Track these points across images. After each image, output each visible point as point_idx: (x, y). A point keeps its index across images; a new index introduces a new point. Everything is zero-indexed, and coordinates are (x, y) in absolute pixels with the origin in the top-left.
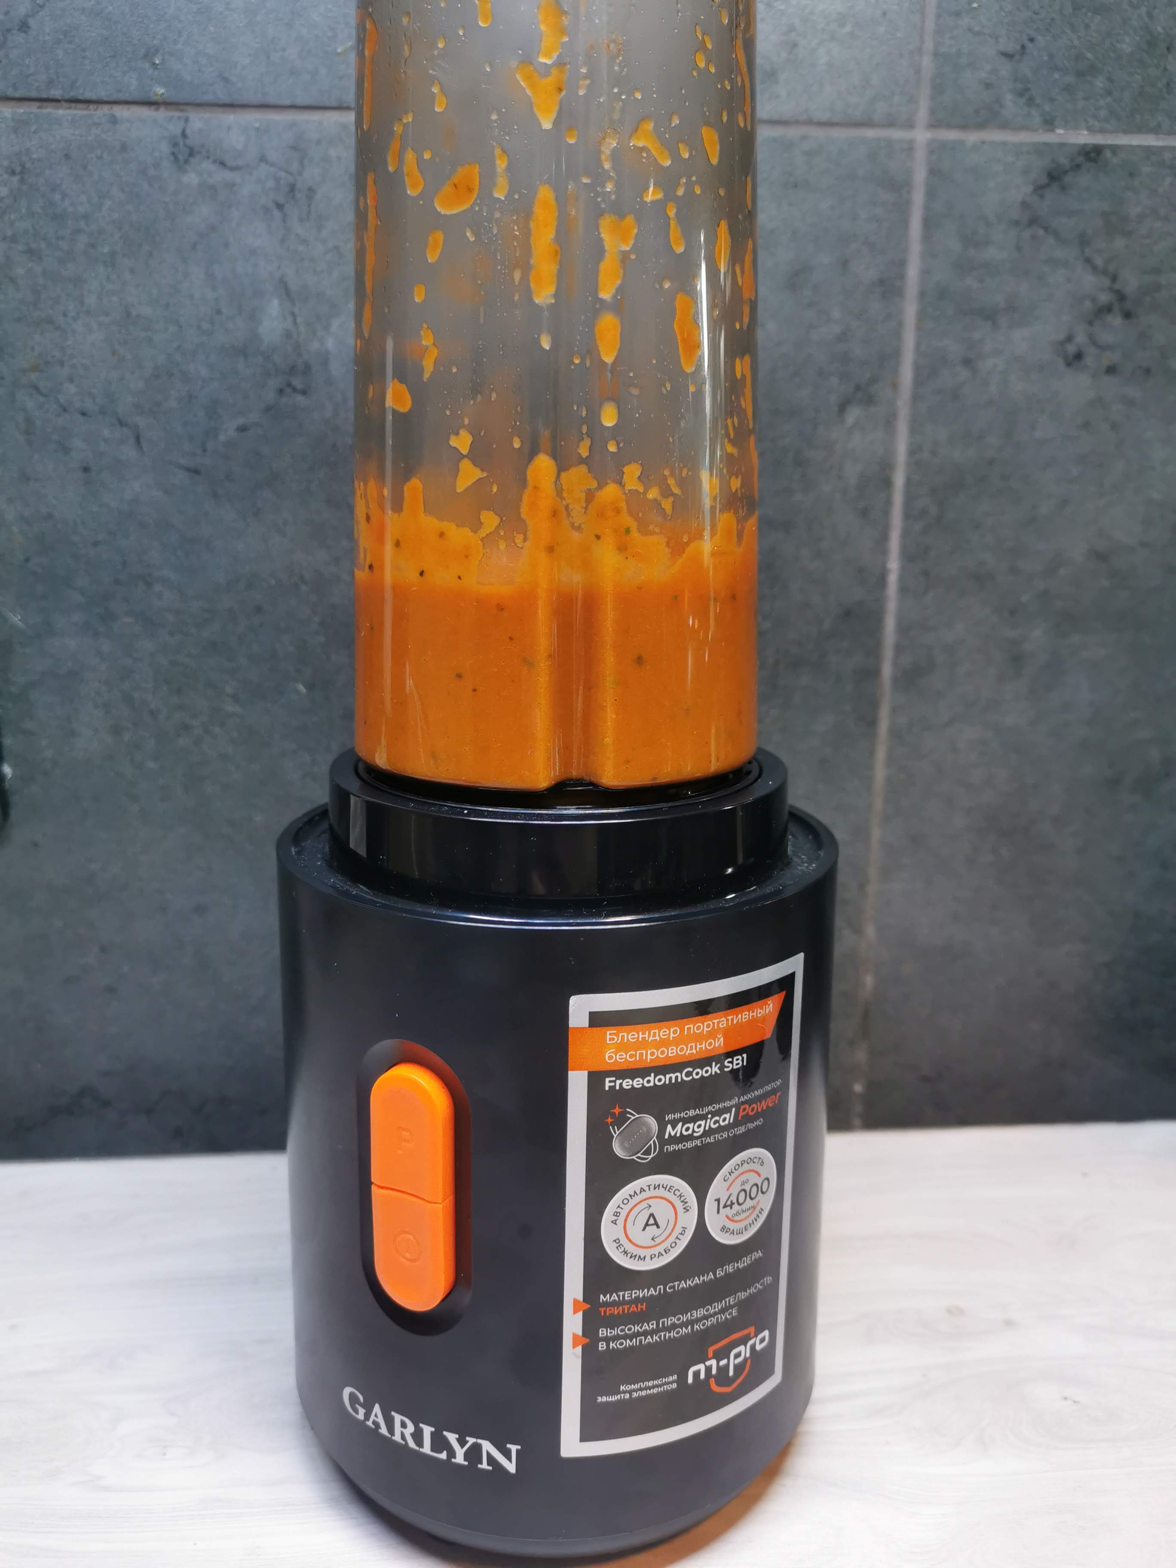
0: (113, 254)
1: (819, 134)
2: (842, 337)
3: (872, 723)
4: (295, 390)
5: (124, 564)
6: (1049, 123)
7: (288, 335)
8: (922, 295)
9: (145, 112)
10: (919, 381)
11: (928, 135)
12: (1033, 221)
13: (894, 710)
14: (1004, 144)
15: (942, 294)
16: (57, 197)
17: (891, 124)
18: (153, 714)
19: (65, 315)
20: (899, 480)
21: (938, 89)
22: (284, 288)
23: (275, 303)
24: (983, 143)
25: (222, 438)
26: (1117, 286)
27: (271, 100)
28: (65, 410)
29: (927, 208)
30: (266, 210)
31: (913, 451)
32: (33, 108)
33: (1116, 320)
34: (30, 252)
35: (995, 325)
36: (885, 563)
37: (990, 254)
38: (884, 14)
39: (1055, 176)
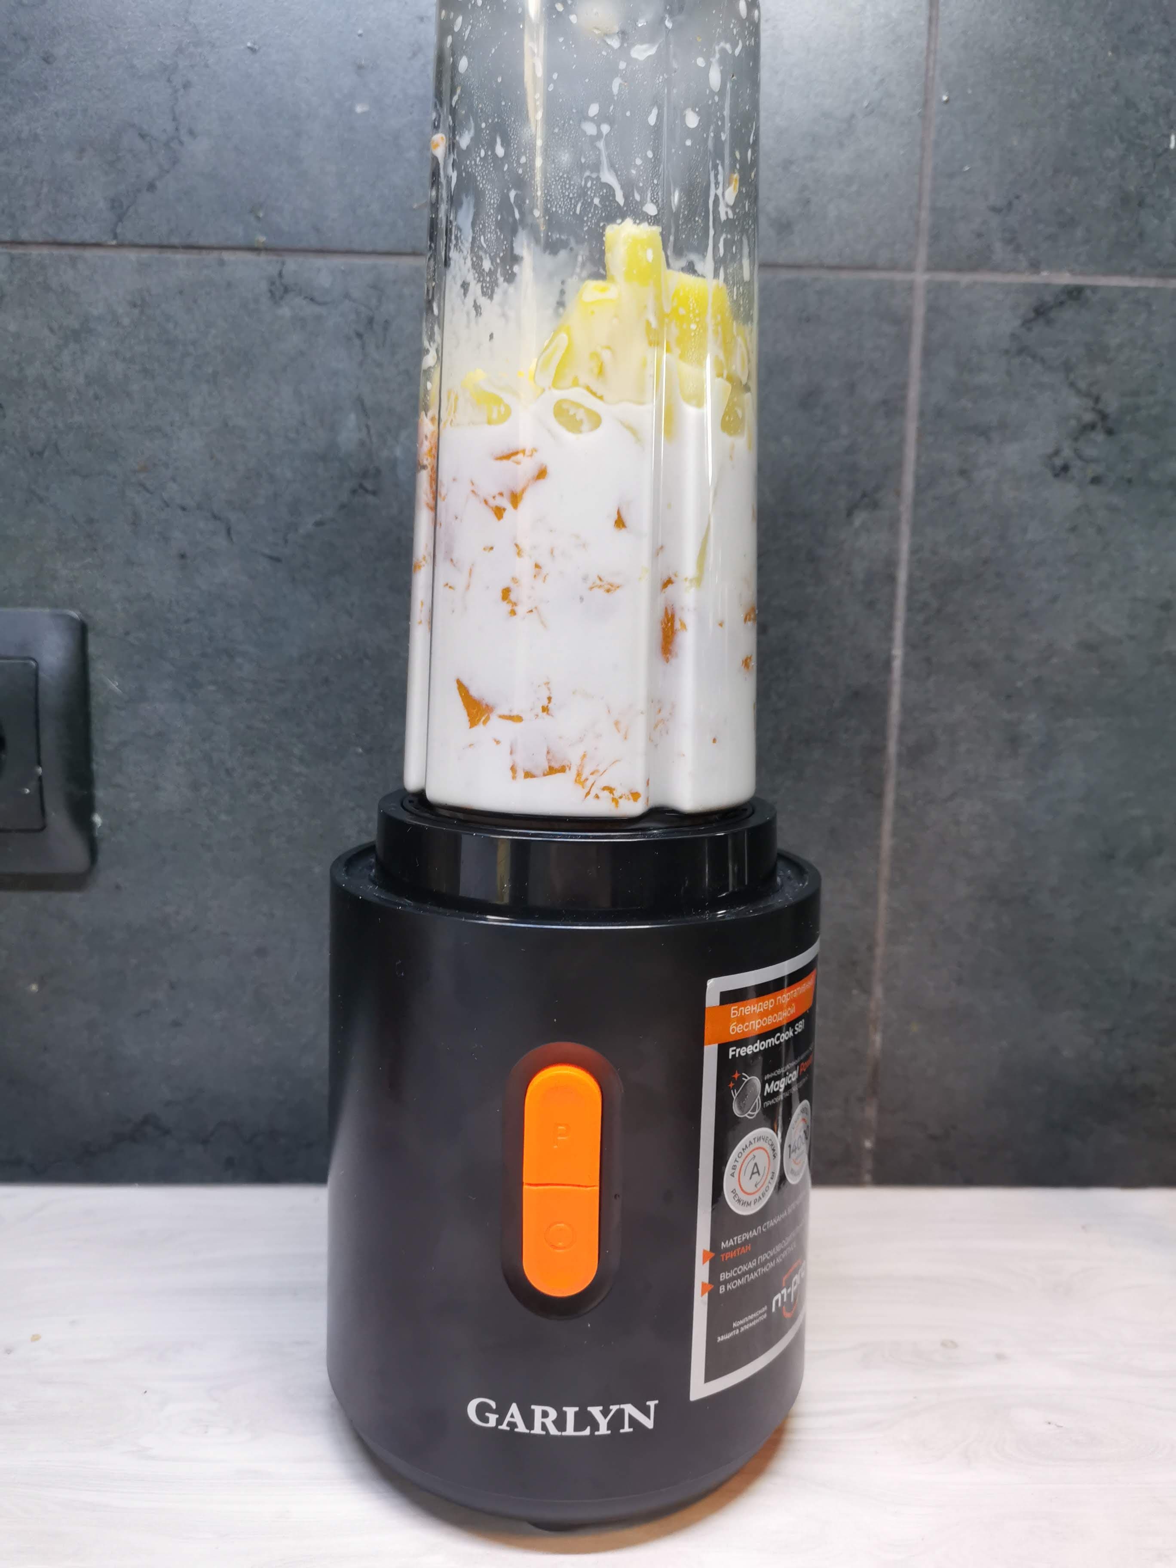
0: (215, 374)
1: (830, 276)
2: (850, 450)
3: (880, 797)
4: (366, 491)
5: (211, 639)
6: (1035, 266)
7: (362, 444)
8: (922, 414)
9: (249, 256)
10: (920, 489)
11: (926, 277)
12: (1021, 351)
13: (899, 784)
14: (994, 284)
15: (939, 413)
16: (170, 326)
17: (893, 267)
18: (228, 772)
19: (172, 424)
20: (902, 576)
21: (935, 237)
22: (360, 404)
23: (353, 416)
24: (975, 283)
25: (301, 531)
26: (1100, 406)
27: (356, 246)
28: (168, 506)
29: (926, 338)
30: (349, 339)
31: (915, 550)
32: (154, 253)
33: (1099, 437)
34: (145, 371)
35: (989, 440)
36: (890, 650)
37: (983, 378)
38: (887, 176)
39: (1041, 312)
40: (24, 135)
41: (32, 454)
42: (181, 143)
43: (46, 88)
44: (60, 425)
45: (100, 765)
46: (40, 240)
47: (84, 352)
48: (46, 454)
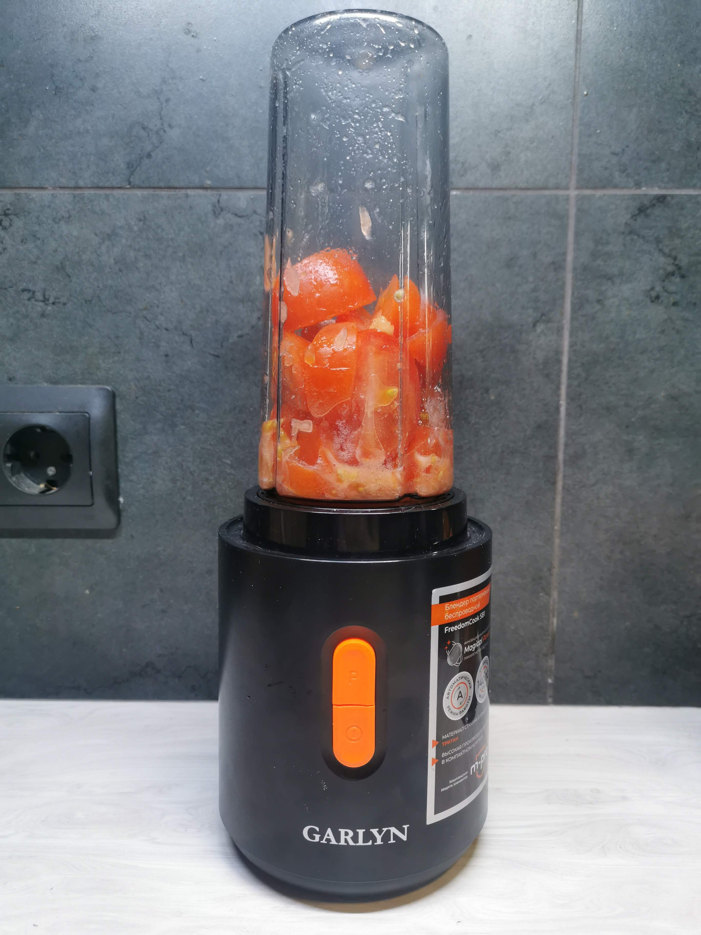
0: (184, 256)
1: (522, 194)
2: (534, 290)
3: (554, 483)
5: (182, 400)
6: (638, 185)
8: (575, 269)
9: (201, 192)
10: (574, 311)
11: (577, 192)
12: (631, 233)
13: (565, 476)
14: (615, 195)
15: (585, 268)
16: (160, 231)
17: (557, 187)
18: (192, 473)
19: (160, 284)
20: (565, 360)
21: (581, 171)
24: (604, 195)
25: (231, 341)
26: (676, 262)
28: (158, 328)
29: (576, 227)
30: (255, 235)
31: (572, 345)
32: (151, 191)
33: (677, 279)
34: (147, 256)
35: (613, 283)
36: (559, 401)
37: (609, 248)
38: (553, 137)
39: (642, 210)
40: (81, 130)
41: (86, 301)
42: (165, 131)
43: (93, 105)
44: (101, 286)
45: (122, 470)
46: (90, 186)
47: (113, 245)
48: (93, 302)
